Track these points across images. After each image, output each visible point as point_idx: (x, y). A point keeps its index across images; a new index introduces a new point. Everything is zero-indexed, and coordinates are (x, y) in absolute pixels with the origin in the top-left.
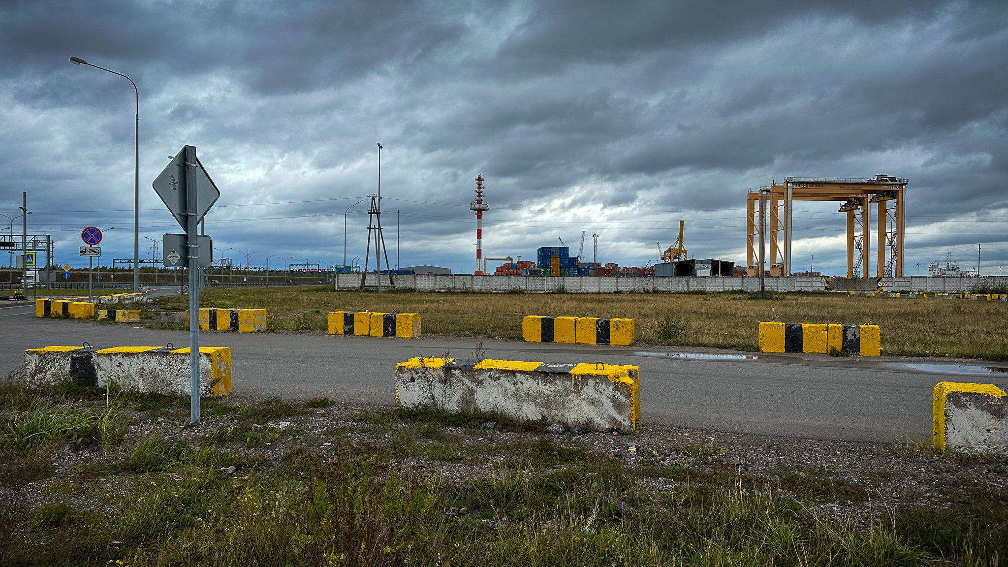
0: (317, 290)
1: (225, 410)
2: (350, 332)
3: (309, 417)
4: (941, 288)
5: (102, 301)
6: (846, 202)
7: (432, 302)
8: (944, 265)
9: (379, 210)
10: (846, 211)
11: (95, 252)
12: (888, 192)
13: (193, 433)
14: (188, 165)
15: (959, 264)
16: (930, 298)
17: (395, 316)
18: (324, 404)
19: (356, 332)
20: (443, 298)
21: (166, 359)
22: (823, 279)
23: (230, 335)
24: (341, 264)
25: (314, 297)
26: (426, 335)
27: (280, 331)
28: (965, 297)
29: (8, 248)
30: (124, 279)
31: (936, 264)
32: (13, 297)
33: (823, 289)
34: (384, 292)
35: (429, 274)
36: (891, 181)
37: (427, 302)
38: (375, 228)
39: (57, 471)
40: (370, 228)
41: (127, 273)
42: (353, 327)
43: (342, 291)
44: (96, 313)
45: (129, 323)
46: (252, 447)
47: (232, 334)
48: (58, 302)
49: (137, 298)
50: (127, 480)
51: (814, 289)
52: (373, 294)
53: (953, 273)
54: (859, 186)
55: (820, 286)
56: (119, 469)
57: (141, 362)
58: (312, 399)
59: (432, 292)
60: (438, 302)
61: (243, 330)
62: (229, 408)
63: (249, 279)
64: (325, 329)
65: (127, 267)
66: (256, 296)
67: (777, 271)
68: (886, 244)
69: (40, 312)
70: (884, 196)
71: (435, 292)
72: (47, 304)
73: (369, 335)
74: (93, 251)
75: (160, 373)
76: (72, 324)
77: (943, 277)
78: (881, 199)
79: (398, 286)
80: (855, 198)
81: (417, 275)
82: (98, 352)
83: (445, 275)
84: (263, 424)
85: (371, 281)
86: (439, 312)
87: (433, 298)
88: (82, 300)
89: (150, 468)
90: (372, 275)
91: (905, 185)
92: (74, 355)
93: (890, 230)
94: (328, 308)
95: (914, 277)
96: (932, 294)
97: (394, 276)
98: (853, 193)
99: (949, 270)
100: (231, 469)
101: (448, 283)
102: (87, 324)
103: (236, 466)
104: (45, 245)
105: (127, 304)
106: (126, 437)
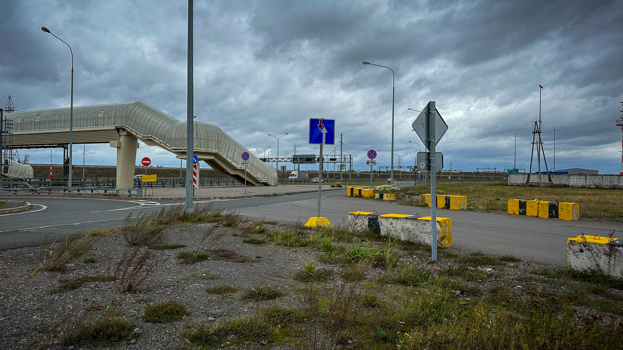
0: (496, 185)
1: (450, 256)
2: (523, 213)
3: (504, 267)
5: (376, 189)
7: (583, 194)
9: (540, 130)
11: (373, 163)
13: (433, 267)
14: (431, 113)
17: (558, 204)
18: (512, 260)
19: (528, 214)
20: (593, 192)
21: (415, 222)
23: (445, 211)
24: (511, 168)
25: (494, 189)
26: (583, 219)
27: (476, 210)
29: (334, 161)
30: (385, 177)
32: (336, 185)
34: (544, 187)
35: (580, 174)
37: (579, 194)
38: (537, 143)
39: (367, 277)
40: (533, 143)
41: (385, 174)
42: (526, 211)
43: (513, 186)
44: (374, 195)
45: (390, 201)
46: (470, 281)
47: (446, 210)
48: (357, 188)
49: (392, 188)
50: (401, 288)
52: (535, 188)
56: (397, 282)
57: (402, 223)
58: (504, 256)
59: (583, 187)
60: (589, 195)
61: (452, 209)
62: (452, 255)
63: (452, 178)
64: (506, 210)
65: (385, 171)
66: (457, 187)
69: (349, 194)
71: (586, 188)
72: (352, 189)
73: (538, 216)
74: (372, 162)
75: (412, 230)
76: (363, 200)
79: (555, 183)
81: (570, 175)
82: (381, 216)
83: (594, 175)
84: (475, 268)
85: (534, 179)
86: (592, 202)
87: (584, 192)
88: (367, 188)
89: (412, 283)
90: (535, 175)
92: (370, 217)
94: (505, 196)
97: (551, 176)
100: (458, 292)
101: (597, 181)
102: (370, 201)
103: (461, 291)
104: (349, 159)
105: (388, 191)
106: (398, 264)
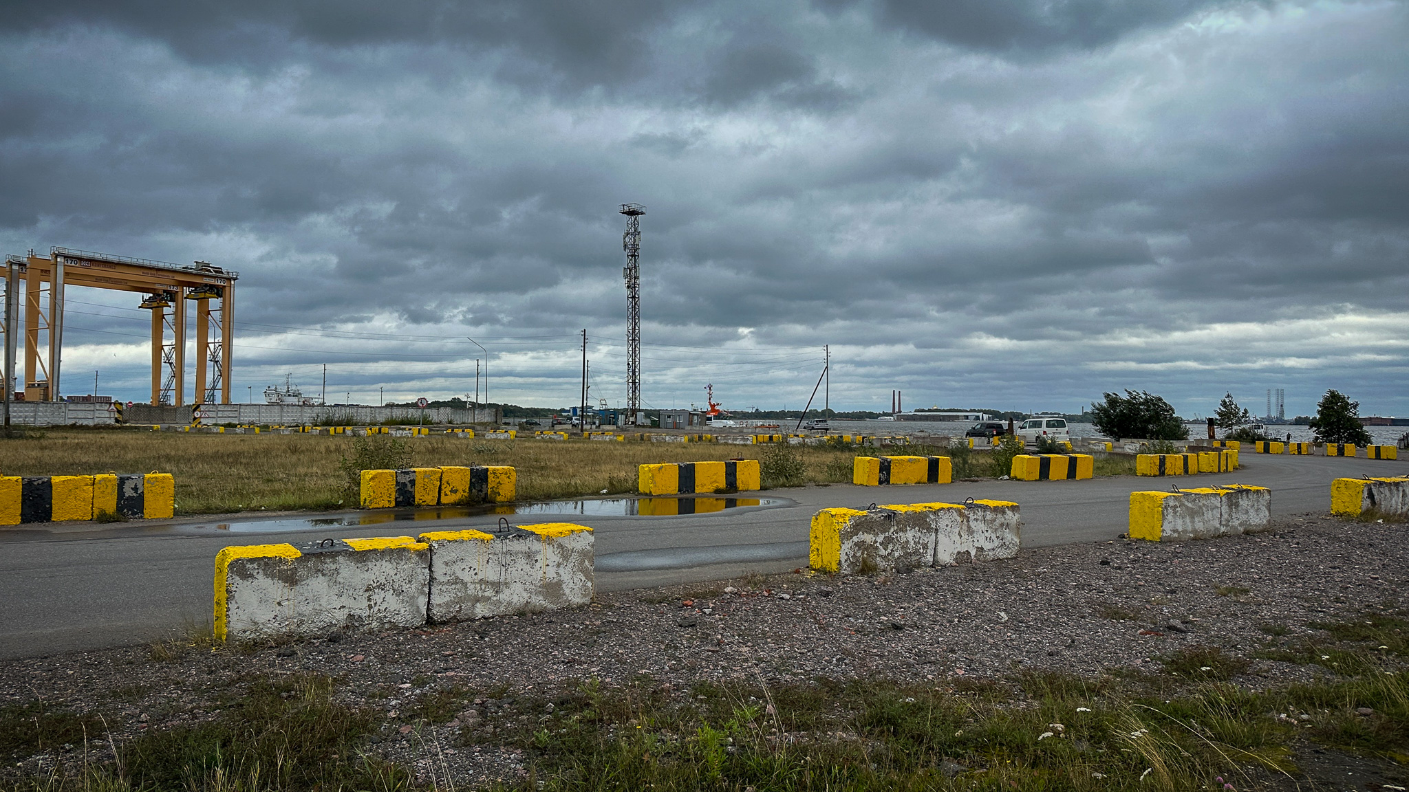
4: (277, 419)
6: (151, 295)
8: (283, 390)
10: (151, 308)
12: (212, 287)
15: (302, 389)
16: (262, 433)
22: (113, 407)
28: (306, 431)
31: (273, 388)
33: (112, 422)
36: (216, 272)
51: (97, 421)
53: (294, 400)
54: (170, 274)
55: (105, 416)
67: (37, 394)
68: (208, 359)
70: (205, 292)
77: (280, 405)
78: (202, 295)
80: (164, 291)
91: (235, 279)
93: (214, 340)
95: (244, 405)
96: (265, 428)
98: (161, 284)
99: (289, 395)
